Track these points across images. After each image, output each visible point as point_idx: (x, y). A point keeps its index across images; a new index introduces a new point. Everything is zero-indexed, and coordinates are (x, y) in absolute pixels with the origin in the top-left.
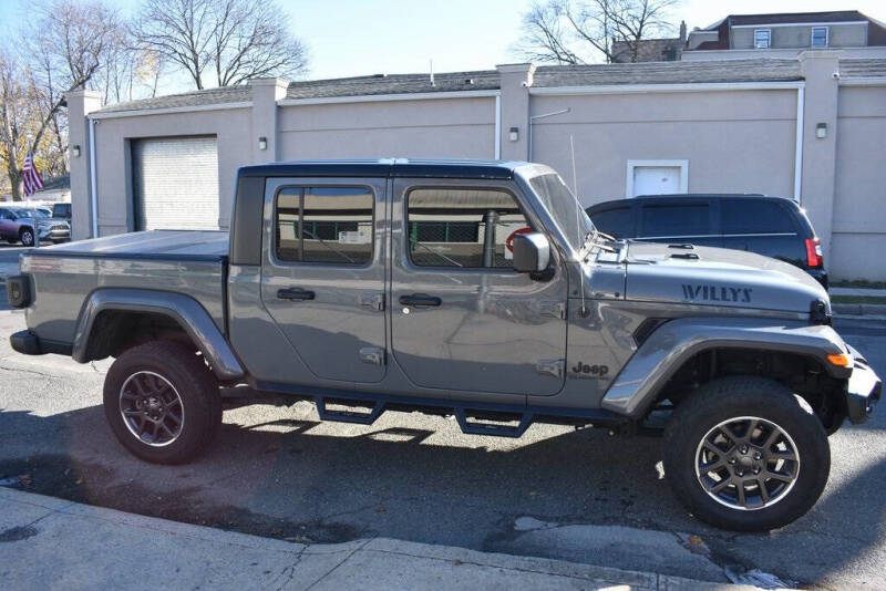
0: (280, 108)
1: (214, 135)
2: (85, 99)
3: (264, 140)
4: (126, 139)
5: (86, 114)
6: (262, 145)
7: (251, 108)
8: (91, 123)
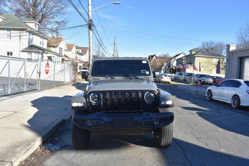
2: (230, 47)
4: (239, 57)
5: (230, 51)
8: (231, 53)
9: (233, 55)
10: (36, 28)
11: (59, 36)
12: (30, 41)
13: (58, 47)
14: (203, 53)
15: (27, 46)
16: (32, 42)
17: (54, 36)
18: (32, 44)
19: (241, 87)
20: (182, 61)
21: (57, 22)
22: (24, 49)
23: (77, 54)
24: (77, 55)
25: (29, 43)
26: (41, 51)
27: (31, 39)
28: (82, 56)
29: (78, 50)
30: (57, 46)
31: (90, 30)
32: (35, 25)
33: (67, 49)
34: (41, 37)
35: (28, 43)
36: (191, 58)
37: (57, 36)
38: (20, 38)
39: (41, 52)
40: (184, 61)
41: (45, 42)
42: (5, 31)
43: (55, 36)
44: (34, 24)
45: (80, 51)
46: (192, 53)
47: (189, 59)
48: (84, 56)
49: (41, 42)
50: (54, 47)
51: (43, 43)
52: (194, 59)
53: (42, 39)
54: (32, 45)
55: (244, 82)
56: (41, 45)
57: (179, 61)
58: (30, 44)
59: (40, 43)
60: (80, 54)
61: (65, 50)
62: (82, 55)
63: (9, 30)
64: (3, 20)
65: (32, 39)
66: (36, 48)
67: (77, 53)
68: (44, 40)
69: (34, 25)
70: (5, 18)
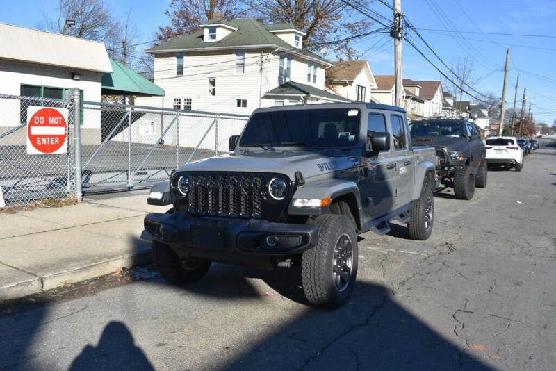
10: (297, 45)
11: (354, 58)
12: (284, 73)
13: (354, 84)
15: (277, 85)
16: (287, 75)
17: (341, 60)
18: (288, 80)
21: (350, 26)
22: (269, 92)
23: (407, 100)
24: (408, 103)
25: (280, 79)
26: (302, 96)
27: (285, 68)
28: (421, 104)
29: (409, 89)
30: (350, 83)
31: (397, 40)
32: (297, 38)
33: (376, 87)
34: (310, 63)
35: (277, 79)
37: (350, 58)
38: (261, 69)
39: (302, 98)
41: (321, 73)
42: (234, 56)
43: (345, 59)
44: (294, 35)
45: (417, 92)
48: (427, 103)
49: (309, 75)
50: (344, 84)
51: (315, 76)
53: (313, 67)
54: (286, 83)
56: (309, 80)
58: (284, 80)
59: (307, 76)
60: (415, 99)
61: (373, 91)
62: (422, 102)
63: (240, 52)
64: (230, 32)
65: (289, 69)
66: (293, 90)
67: (407, 97)
68: (318, 69)
69: (294, 38)
70: (235, 29)
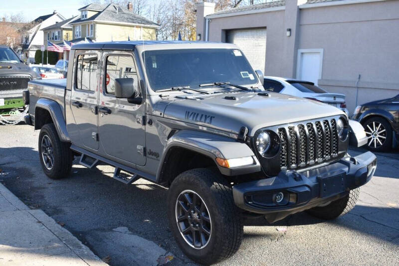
0: (300, 10)
1: (265, 28)
2: (205, 7)
3: (290, 30)
4: (223, 30)
5: (205, 16)
6: (288, 33)
7: (284, 10)
8: (207, 21)
9: (211, 24)
14: (113, 16)
19: (284, 92)
20: (60, 34)
36: (84, 26)
40: (65, 32)
46: (86, 16)
47: (78, 29)
52: (93, 27)
55: (287, 81)
57: (52, 33)
